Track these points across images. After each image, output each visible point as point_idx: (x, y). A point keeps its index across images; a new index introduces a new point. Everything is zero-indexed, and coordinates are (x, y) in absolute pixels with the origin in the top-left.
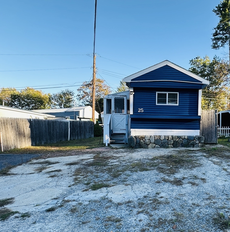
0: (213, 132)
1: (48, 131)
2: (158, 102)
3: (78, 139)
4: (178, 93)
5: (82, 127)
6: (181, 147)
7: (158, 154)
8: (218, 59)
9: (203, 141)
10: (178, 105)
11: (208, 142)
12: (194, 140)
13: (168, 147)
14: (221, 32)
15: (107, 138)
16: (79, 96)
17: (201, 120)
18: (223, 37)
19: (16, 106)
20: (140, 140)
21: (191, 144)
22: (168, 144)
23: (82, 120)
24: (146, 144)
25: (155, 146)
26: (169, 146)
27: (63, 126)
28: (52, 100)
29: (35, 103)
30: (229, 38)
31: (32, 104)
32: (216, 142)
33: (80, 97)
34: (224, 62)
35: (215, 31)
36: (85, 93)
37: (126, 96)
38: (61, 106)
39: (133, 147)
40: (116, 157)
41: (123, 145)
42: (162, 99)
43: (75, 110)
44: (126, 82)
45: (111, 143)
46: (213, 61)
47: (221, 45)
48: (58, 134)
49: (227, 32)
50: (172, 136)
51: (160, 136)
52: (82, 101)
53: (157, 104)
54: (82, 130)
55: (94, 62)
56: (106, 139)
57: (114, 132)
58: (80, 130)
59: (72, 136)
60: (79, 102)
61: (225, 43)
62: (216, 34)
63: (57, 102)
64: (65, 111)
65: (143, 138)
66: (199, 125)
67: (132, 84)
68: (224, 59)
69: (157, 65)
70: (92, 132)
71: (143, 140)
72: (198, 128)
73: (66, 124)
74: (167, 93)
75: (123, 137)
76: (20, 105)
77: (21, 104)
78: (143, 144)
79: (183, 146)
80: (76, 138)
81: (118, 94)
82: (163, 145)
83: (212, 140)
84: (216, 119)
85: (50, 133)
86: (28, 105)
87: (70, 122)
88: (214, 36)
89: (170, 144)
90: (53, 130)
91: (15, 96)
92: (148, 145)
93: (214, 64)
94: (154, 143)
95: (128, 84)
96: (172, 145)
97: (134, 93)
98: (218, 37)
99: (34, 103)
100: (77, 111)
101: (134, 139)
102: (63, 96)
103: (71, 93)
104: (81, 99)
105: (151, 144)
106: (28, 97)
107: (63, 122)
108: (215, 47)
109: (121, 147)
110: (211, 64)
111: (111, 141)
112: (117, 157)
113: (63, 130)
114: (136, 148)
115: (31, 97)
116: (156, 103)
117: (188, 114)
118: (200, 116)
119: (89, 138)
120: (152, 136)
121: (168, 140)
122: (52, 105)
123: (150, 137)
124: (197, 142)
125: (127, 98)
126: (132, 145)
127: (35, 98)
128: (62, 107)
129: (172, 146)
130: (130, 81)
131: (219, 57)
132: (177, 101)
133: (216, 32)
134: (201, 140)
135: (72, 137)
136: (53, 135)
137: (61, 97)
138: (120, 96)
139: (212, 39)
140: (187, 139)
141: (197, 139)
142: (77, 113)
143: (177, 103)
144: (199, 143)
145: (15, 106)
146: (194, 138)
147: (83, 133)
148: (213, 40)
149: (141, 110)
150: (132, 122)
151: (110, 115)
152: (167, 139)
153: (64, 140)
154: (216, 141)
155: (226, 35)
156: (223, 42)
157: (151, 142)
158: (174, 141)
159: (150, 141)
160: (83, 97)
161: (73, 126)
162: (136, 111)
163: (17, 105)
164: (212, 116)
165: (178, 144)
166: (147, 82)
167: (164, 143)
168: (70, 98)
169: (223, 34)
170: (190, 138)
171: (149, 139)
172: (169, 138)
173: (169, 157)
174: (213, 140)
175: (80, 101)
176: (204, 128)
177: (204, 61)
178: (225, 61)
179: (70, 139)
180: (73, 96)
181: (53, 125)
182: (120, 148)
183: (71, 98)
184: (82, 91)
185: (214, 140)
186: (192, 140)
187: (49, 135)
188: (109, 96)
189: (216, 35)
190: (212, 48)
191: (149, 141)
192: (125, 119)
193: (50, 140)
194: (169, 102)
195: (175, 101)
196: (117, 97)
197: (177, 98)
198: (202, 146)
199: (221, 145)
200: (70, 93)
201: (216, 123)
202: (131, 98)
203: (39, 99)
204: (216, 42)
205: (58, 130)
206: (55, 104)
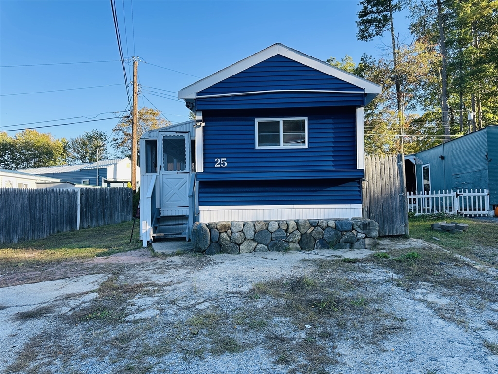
0: (396, 209)
1: (30, 213)
2: (261, 142)
3: (98, 226)
4: (306, 119)
5: (107, 200)
6: (321, 248)
7: (264, 274)
8: (371, 60)
9: (375, 234)
10: (306, 146)
11: (385, 233)
12: (353, 229)
13: (287, 250)
14: (375, 9)
15: (146, 229)
16: (115, 140)
17: (364, 180)
18: (378, 18)
19: (6, 163)
20: (220, 233)
21: (346, 242)
22: (289, 242)
23: (113, 185)
24: (235, 243)
25: (256, 247)
26: (291, 247)
27: (66, 200)
28: (69, 151)
29: (39, 157)
30: (390, 19)
31: (34, 158)
32: (405, 231)
33: (117, 143)
34: (385, 64)
35: (362, 7)
36: (127, 135)
37: (188, 132)
38: (85, 159)
39: (204, 251)
40: (155, 286)
41: (182, 243)
42: (269, 133)
43: (99, 166)
44: (186, 100)
45: (156, 240)
46: (360, 64)
47: (375, 33)
48: (52, 217)
49: (386, 7)
50: (297, 222)
51: (267, 223)
52: (121, 149)
53: (257, 147)
54: (107, 207)
55: (135, 74)
56: (144, 231)
57: (164, 213)
58: (103, 206)
59: (84, 220)
60: (115, 151)
61: (384, 29)
62: (365, 13)
63: (78, 153)
64: (80, 169)
65: (227, 228)
66: (360, 191)
67: (198, 103)
68: (385, 57)
69: (255, 56)
70: (127, 210)
71: (226, 232)
72: (358, 200)
73: (71, 197)
74: (281, 120)
75: (182, 224)
76: (12, 162)
77: (15, 159)
78: (227, 242)
79: (326, 244)
80: (95, 224)
81: (171, 130)
82: (275, 244)
83: (393, 229)
84: (401, 176)
85: (32, 218)
86: (27, 160)
87: (82, 190)
88: (361, 16)
89: (292, 242)
90: (41, 210)
91: (6, 145)
92: (239, 245)
93: (363, 70)
94: (254, 240)
95: (190, 104)
96: (298, 243)
97: (203, 124)
98: (369, 18)
99: (37, 157)
100: (103, 167)
101: (206, 231)
102: (87, 143)
103: (102, 137)
104: (119, 145)
105: (245, 243)
106: (27, 146)
107: (65, 192)
108: (364, 36)
109: (175, 251)
110: (357, 69)
111: (155, 235)
112: (158, 286)
113: (66, 210)
114: (211, 253)
115: (33, 146)
116: (254, 144)
117: (332, 168)
118: (362, 171)
119: (122, 222)
120: (247, 222)
121: (286, 231)
122: (69, 159)
123: (244, 226)
124: (361, 235)
125: (190, 137)
126: (200, 245)
127: (40, 147)
128: (86, 161)
129: (298, 246)
130: (194, 96)
131: (371, 56)
132: (305, 138)
133: (365, 8)
134: (369, 229)
135: (84, 223)
136: (40, 221)
137: (84, 144)
138: (176, 132)
139: (357, 22)
140: (335, 229)
141: (359, 227)
142: (104, 172)
143: (304, 142)
144: (366, 237)
145: (4, 162)
146: (353, 225)
147: (109, 213)
148: (360, 24)
149: (221, 162)
150: (202, 190)
151: (154, 175)
152: (284, 228)
153: (66, 230)
154: (403, 229)
155: (384, 13)
156: (379, 27)
157: (245, 238)
158: (302, 235)
159: (244, 235)
160: (122, 142)
161: (87, 199)
162: (211, 165)
163: (8, 161)
164: (392, 168)
165: (313, 241)
166: (232, 96)
167: (279, 239)
168: (100, 146)
169: (379, 12)
170: (341, 226)
171: (242, 231)
172: (291, 227)
173: (297, 285)
174: (397, 226)
175: (118, 150)
176: (372, 198)
177: (343, 65)
178: (387, 61)
179: (81, 228)
180: (106, 141)
181: (42, 201)
182: (172, 255)
183: (103, 146)
184: (121, 132)
185: (399, 228)
186: (346, 231)
187: (31, 221)
188: (152, 134)
189: (365, 15)
190: (358, 39)
191: (242, 234)
192: (188, 184)
193: (33, 233)
194: (284, 141)
195: (300, 139)
196: (168, 134)
197: (305, 132)
198: (374, 246)
199: (420, 240)
200: (100, 137)
201: (402, 186)
202: (199, 134)
203: (47, 148)
204: (365, 27)
205: (52, 210)
206: (74, 157)
